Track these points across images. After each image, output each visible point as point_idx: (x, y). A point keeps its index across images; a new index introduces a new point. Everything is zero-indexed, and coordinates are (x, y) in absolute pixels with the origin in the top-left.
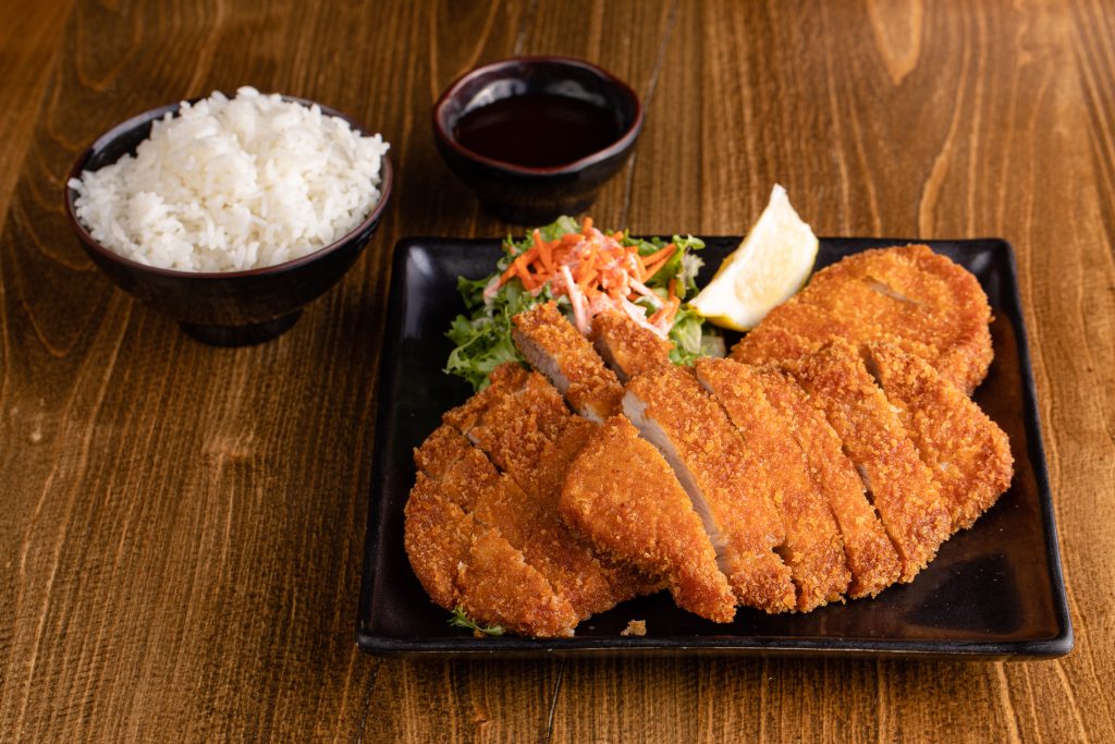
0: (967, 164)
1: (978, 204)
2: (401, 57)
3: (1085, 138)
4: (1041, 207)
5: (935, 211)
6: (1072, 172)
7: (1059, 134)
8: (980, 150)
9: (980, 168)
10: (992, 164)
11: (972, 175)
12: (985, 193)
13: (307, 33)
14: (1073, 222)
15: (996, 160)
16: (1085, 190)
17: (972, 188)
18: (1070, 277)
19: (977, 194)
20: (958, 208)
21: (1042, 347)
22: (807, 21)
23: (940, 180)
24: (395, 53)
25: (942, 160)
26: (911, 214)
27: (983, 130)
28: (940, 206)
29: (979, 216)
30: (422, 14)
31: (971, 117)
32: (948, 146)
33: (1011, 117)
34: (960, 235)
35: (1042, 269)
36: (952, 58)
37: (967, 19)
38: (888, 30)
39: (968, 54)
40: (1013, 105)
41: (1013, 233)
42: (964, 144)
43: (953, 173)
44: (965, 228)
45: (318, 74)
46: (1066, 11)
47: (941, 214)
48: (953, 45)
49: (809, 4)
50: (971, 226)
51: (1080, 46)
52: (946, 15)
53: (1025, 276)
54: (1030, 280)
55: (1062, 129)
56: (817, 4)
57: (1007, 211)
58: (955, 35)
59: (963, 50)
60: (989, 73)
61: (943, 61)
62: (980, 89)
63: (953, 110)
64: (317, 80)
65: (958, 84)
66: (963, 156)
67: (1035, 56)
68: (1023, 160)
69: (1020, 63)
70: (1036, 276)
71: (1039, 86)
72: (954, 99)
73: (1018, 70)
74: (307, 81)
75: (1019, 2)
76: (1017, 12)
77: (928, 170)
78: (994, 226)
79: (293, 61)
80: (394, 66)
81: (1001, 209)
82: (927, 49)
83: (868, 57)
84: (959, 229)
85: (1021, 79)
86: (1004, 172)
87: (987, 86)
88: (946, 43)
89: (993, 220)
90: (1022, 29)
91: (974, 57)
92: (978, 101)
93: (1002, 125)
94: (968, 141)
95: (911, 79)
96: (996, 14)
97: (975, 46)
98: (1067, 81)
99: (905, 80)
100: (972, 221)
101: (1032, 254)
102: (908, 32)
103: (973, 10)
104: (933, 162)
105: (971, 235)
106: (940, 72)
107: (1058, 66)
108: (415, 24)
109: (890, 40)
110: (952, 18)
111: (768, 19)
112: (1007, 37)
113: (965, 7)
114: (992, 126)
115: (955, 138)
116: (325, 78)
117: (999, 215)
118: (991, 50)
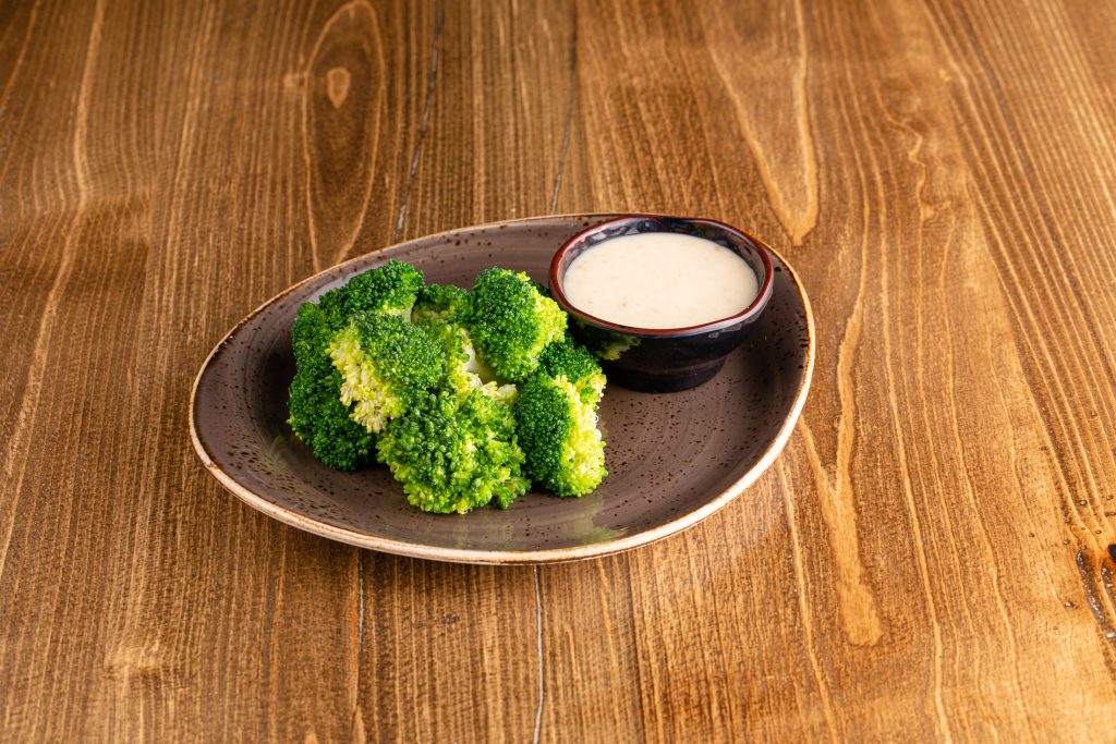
0: (881, 323)
1: (897, 365)
2: (277, 234)
3: (998, 292)
4: (961, 368)
5: (852, 374)
6: (988, 329)
7: (970, 289)
8: (891, 308)
9: (893, 327)
10: (906, 324)
11: (887, 336)
12: (902, 354)
13: (177, 214)
14: (996, 380)
15: (909, 319)
16: (1004, 347)
17: (888, 351)
18: (1001, 438)
19: (894, 355)
20: (875, 369)
21: (980, 512)
22: (697, 183)
23: (854, 342)
24: (271, 232)
25: (853, 321)
26: (829, 379)
27: (892, 287)
28: (857, 369)
29: (898, 378)
30: (296, 190)
31: (878, 276)
32: (858, 306)
33: (920, 273)
34: (881, 398)
35: (969, 430)
36: (852, 215)
37: (862, 174)
38: (781, 189)
39: (867, 211)
40: (920, 260)
41: (936, 394)
42: (874, 304)
43: (867, 334)
44: (886, 392)
45: (192, 256)
46: (963, 162)
47: (859, 379)
48: (851, 202)
49: (697, 165)
50: (892, 388)
51: (981, 197)
52: (840, 171)
53: (954, 439)
54: (959, 442)
55: (973, 284)
56: (706, 165)
57: (926, 371)
58: (851, 192)
59: (862, 206)
60: (892, 230)
61: (844, 219)
62: (884, 246)
63: (860, 268)
64: (191, 262)
65: (861, 243)
66: (875, 316)
67: (936, 210)
68: (937, 318)
69: (922, 218)
70: (965, 438)
71: (945, 241)
72: (860, 258)
73: (921, 225)
74: (181, 263)
75: (912, 155)
76: (912, 166)
77: (840, 333)
78: (916, 388)
79: (165, 243)
80: (271, 245)
81: (920, 370)
82: (824, 207)
83: (764, 217)
84: (880, 393)
85: (925, 234)
86: (919, 330)
87: (891, 243)
88: (844, 201)
89: (914, 382)
90: (920, 183)
91: (874, 213)
92: (884, 259)
93: (912, 283)
94: (878, 300)
95: (812, 238)
96: (891, 168)
97: (874, 202)
98: (973, 234)
99: (806, 239)
100: (892, 384)
101: (958, 416)
102: (804, 189)
103: (867, 166)
104: (846, 322)
105: (893, 398)
106: (841, 230)
107: (961, 219)
108: (290, 201)
109: (785, 198)
110: (847, 174)
111: (657, 181)
112: (906, 192)
113: (859, 163)
114: (901, 285)
115: (864, 297)
116: (201, 261)
117: (920, 376)
118: (890, 206)
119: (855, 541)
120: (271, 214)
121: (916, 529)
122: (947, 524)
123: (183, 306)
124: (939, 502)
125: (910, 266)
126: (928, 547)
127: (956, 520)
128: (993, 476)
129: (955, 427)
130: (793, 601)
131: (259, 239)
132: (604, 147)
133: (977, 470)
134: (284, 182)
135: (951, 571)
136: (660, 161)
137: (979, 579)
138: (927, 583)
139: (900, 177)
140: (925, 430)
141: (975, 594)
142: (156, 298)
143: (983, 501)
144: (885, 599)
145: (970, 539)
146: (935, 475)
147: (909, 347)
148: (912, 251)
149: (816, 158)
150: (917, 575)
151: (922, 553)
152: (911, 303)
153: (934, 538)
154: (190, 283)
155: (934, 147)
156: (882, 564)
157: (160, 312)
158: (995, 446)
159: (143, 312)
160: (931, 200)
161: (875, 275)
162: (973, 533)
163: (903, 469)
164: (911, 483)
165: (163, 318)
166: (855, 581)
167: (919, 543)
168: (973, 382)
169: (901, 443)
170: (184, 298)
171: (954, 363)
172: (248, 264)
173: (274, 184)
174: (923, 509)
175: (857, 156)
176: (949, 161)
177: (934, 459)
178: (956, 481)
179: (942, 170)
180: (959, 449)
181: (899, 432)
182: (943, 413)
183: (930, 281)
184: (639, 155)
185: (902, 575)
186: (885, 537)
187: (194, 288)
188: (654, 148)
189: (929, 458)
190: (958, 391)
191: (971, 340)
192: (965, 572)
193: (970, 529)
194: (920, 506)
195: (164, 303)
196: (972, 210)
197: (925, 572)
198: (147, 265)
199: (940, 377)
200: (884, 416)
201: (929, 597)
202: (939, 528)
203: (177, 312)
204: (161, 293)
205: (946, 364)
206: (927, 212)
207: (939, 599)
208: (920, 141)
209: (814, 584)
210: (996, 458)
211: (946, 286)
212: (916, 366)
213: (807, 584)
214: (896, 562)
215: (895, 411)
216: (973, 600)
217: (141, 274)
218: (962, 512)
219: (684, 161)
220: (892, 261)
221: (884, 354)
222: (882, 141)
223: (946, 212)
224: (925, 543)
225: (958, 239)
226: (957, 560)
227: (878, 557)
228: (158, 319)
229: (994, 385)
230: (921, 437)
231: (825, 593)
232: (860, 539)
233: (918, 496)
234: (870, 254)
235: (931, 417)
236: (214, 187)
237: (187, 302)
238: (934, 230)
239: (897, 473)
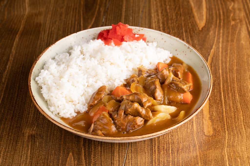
0: (219, 51)
1: (222, 62)
2: (73, 22)
3: (249, 44)
4: (238, 64)
6: (246, 54)
7: (242, 43)
8: (222, 48)
9: (222, 53)
10: (225, 52)
11: (220, 55)
12: (224, 60)
13: (49, 16)
14: (246, 68)
15: (226, 51)
17: (220, 58)
18: (246, 83)
19: (222, 60)
20: (217, 63)
21: (240, 102)
22: (177, 13)
23: (212, 56)
24: (72, 22)
25: (212, 50)
27: (223, 42)
28: (212, 63)
29: (222, 66)
30: (79, 11)
32: (214, 47)
33: (230, 39)
34: (218, 71)
35: (239, 80)
36: (214, 23)
37: (218, 12)
38: (197, 15)
39: (218, 22)
40: (230, 35)
41: (231, 70)
42: (218, 46)
43: (215, 54)
44: (219, 69)
45: (52, 27)
46: (243, 10)
47: (213, 65)
48: (214, 19)
49: (177, 8)
50: (220, 68)
51: (247, 20)
52: (212, 11)
53: (235, 82)
54: (236, 83)
55: (243, 42)
56: (179, 8)
57: (229, 64)
58: (215, 17)
59: (217, 21)
60: (224, 27)
61: (212, 24)
62: (221, 31)
63: (215, 37)
64: (52, 28)
65: (216, 30)
66: (218, 49)
67: (235, 22)
68: (233, 51)
69: (232, 24)
70: (237, 82)
71: (237, 30)
72: (215, 34)
73: (231, 26)
74: (49, 29)
75: (230, 7)
76: (230, 10)
77: (209, 53)
78: (226, 69)
79: (46, 23)
80: (72, 25)
81: (228, 64)
82: (208, 20)
83: (193, 22)
84: (218, 69)
85: (232, 29)
86: (229, 54)
87: (223, 30)
88: (212, 19)
89: (226, 67)
90: (232, 15)
91: (220, 22)
92: (221, 35)
93: (228, 41)
94: (219, 45)
95: (204, 28)
96: (225, 11)
97: (220, 19)
98: (244, 29)
99: (202, 29)
100: (221, 67)
101: (236, 76)
102: (203, 15)
103: (219, 10)
104: (210, 51)
105: (221, 71)
106: (211, 27)
107: (241, 25)
108: (77, 14)
109: (198, 18)
110: (214, 12)
111: (167, 12)
112: (228, 17)
113: (217, 9)
114: (225, 41)
115: (216, 45)
116: (54, 28)
117: (228, 66)
118: (224, 21)
119: (208, 108)
120: (72, 17)
121: (224, 106)
122: (231, 105)
123: (49, 40)
124: (230, 99)
125: (228, 37)
126: (226, 111)
127: (234, 104)
128: (244, 93)
129: (235, 79)
130: (192, 123)
131: (69, 23)
132: (155, 3)
133: (240, 91)
134: (76, 9)
135: (231, 117)
136: (168, 7)
137: (238, 120)
138: (225, 120)
139: (227, 13)
140: (228, 80)
141: (237, 123)
142: (43, 37)
143: (241, 99)
144: (215, 124)
145: (237, 109)
146: (229, 92)
147: (226, 58)
148: (228, 33)
149: (207, 8)
150: (223, 118)
151: (225, 112)
152: (227, 47)
153: (228, 108)
154: (51, 34)
155: (236, 6)
156: (215, 114)
157: (43, 41)
158: (245, 85)
159: (39, 41)
160: (234, 20)
161: (219, 39)
162: (238, 107)
163: (222, 90)
164: (223, 93)
165: (44, 43)
166: (207, 118)
167: (224, 110)
168: (241, 68)
169: (222, 83)
170: (49, 38)
171: (236, 63)
172: (65, 30)
173: (73, 9)
174: (226, 101)
175: (217, 7)
176: (240, 10)
177: (230, 88)
178: (235, 93)
179: (237, 12)
180: (236, 85)
181: (221, 80)
182: (233, 76)
183: (232, 41)
184: (163, 5)
185: (219, 118)
186: (216, 108)
187: (52, 35)
188: (167, 3)
189: (228, 87)
190: (237, 70)
191: (241, 57)
192: (235, 118)
193: (237, 106)
194: (225, 100)
195: (44, 39)
196: (244, 22)
197: (225, 117)
198: (41, 29)
199: (233, 66)
200: (218, 76)
201: (226, 124)
202: (229, 106)
203: (47, 41)
204: (44, 36)
205: (234, 63)
206: (233, 23)
207: (228, 125)
208: (232, 4)
209: (197, 119)
210: (245, 88)
211: (236, 42)
212: (227, 63)
213: (195, 119)
214: (218, 114)
215: (221, 74)
216: (236, 125)
217: (39, 31)
218: (235, 102)
219: (174, 7)
220: (223, 35)
221: (219, 60)
222: (223, 4)
223: (238, 23)
224: (226, 109)
225: (240, 30)
226: (233, 114)
227: (214, 113)
228: (43, 43)
229: (246, 69)
230: (227, 82)
231: (200, 122)
232: (210, 108)
233: (225, 97)
234: (218, 33)
235: (230, 76)
236: (59, 9)
237: (50, 39)
238: (234, 28)
239: (220, 91)
